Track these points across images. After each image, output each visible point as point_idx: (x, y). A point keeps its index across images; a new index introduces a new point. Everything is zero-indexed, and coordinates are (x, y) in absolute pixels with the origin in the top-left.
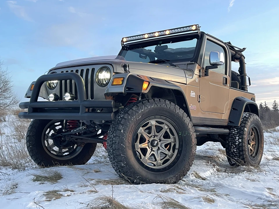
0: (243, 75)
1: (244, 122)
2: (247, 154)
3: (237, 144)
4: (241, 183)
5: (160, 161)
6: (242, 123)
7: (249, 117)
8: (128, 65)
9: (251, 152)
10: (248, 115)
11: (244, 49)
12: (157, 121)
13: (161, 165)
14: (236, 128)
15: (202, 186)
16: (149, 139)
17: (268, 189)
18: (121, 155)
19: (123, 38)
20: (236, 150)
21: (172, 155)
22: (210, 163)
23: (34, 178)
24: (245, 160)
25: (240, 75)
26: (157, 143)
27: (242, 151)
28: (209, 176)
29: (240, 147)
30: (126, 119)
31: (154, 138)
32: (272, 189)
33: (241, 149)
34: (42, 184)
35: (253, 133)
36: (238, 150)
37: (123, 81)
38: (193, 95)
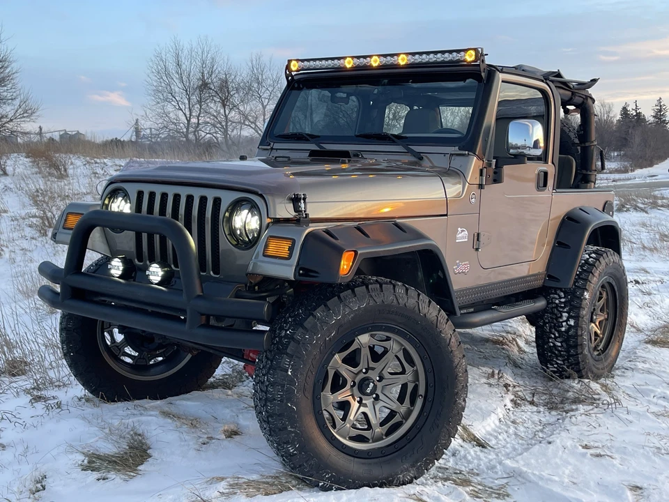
0: (587, 144)
1: (583, 276)
2: (587, 350)
3: (563, 329)
4: (569, 463)
5: (378, 430)
6: (579, 278)
7: (595, 262)
8: (302, 196)
9: (595, 340)
10: (593, 255)
11: (594, 81)
12: (372, 336)
13: (383, 439)
14: (562, 291)
15: (478, 475)
16: (355, 378)
17: (631, 490)
18: (286, 428)
19: (290, 61)
20: (561, 342)
21: (409, 412)
22: (497, 377)
23: (83, 461)
24: (581, 366)
25: (581, 143)
26: (375, 386)
27: (576, 346)
28: (495, 431)
29: (569, 337)
30: (298, 342)
31: (365, 373)
32: (641, 488)
33: (572, 341)
34: (104, 479)
35: (604, 295)
36: (565, 345)
37: (291, 250)
38: (463, 237)
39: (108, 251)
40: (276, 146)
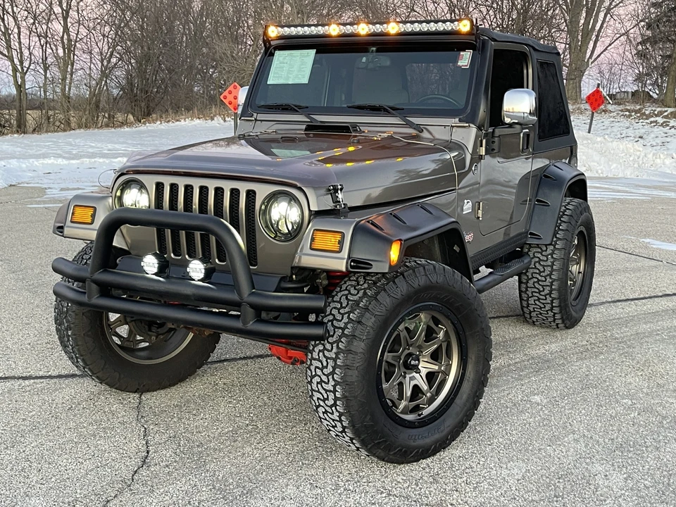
8: (339, 187)
37: (341, 243)
38: (469, 209)
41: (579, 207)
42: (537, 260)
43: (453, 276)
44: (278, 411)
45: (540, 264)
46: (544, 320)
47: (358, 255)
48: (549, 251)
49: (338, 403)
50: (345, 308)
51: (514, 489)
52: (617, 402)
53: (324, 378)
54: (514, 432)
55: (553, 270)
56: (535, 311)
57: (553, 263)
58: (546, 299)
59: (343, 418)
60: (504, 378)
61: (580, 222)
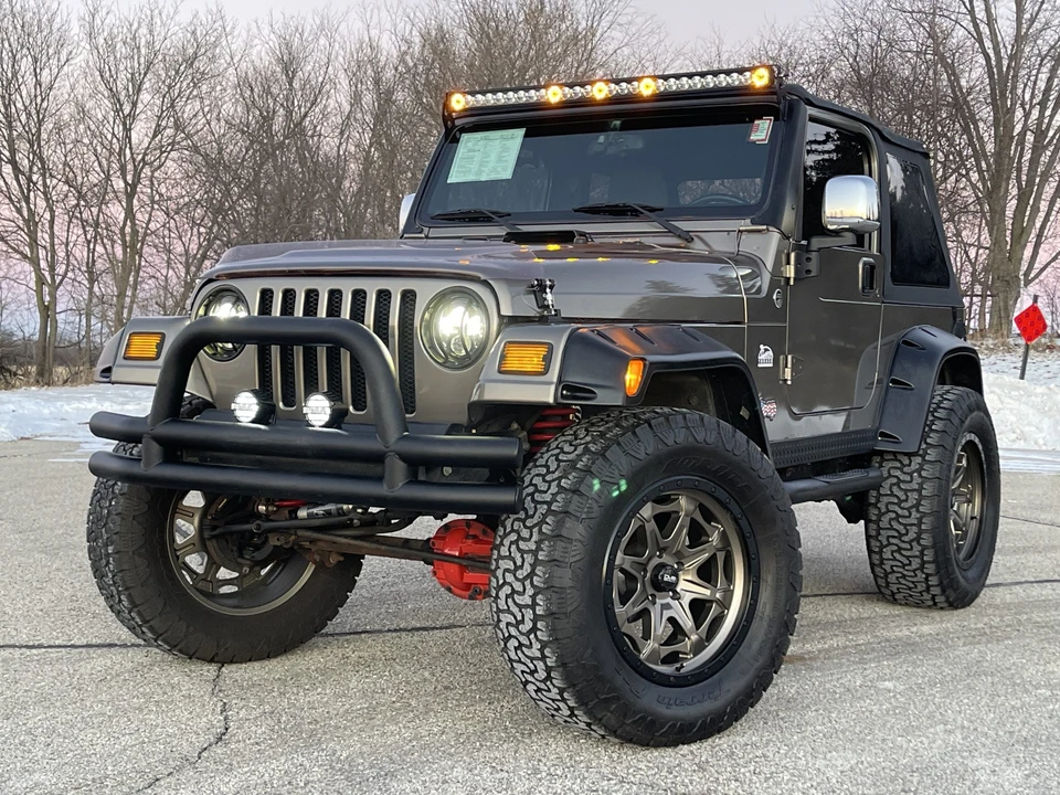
8: (549, 283)
37: (548, 359)
38: (767, 361)
39: (207, 392)
40: (434, 232)
41: (965, 397)
42: (895, 480)
43: (734, 436)
44: (446, 688)
45: (899, 487)
46: (910, 589)
47: (574, 378)
48: (914, 466)
49: (539, 625)
50: (553, 472)
51: (834, 781)
52: (1026, 691)
53: (518, 586)
54: (843, 720)
55: (921, 497)
56: (893, 572)
57: (921, 485)
58: (911, 549)
59: (547, 652)
60: (835, 661)
61: (967, 422)
